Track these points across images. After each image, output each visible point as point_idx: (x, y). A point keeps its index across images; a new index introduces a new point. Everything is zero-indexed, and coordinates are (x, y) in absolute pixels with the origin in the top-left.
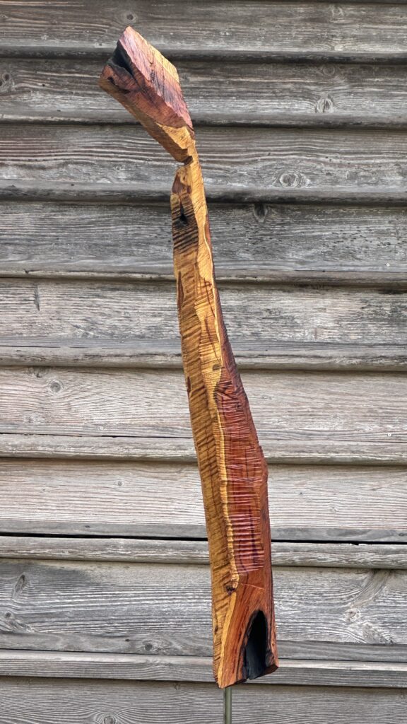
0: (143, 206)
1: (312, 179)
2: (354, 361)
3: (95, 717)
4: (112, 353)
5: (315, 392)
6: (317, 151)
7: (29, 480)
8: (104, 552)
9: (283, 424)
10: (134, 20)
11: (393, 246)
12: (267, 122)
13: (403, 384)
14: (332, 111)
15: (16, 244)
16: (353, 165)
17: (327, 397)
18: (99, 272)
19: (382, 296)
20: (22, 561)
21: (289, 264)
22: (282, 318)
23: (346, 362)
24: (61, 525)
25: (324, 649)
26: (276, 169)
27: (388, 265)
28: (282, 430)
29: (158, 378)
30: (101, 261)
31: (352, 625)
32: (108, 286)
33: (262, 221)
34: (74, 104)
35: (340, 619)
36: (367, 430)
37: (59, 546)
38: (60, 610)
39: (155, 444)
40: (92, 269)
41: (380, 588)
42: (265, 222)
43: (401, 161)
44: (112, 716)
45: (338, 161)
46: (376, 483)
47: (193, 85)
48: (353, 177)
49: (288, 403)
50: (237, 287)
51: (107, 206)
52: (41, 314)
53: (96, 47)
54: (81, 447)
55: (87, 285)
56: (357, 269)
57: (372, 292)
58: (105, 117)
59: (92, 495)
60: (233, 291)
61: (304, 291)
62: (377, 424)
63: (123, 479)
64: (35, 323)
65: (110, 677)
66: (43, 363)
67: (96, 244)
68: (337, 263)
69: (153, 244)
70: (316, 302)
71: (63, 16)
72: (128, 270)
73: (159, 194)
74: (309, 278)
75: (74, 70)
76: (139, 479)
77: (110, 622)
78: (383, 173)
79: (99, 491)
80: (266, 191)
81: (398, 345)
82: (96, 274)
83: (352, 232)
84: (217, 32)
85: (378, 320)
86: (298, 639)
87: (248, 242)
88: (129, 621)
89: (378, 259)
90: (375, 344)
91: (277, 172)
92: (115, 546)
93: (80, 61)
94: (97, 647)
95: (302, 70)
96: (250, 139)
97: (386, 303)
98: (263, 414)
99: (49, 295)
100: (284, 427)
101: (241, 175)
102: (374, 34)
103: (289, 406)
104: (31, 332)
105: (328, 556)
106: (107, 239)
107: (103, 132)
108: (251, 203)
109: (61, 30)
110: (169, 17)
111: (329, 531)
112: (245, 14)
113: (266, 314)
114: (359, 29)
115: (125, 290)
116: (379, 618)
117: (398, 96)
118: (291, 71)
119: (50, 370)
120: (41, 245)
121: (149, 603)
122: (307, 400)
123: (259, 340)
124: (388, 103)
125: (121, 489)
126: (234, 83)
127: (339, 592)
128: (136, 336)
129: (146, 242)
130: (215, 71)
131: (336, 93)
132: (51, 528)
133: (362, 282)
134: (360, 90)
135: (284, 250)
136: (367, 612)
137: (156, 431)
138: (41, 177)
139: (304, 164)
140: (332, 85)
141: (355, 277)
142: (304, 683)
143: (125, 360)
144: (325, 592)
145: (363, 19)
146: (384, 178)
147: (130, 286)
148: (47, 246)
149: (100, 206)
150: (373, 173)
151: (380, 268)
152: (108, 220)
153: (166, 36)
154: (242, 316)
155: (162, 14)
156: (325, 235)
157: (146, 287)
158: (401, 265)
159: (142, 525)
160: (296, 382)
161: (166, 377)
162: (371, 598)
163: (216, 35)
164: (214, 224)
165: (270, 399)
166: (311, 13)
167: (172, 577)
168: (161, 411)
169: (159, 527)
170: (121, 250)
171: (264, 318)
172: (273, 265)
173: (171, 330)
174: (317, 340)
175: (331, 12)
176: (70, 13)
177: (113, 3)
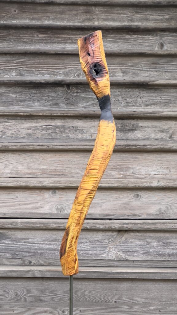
0: (23, 86)
3: (10, 292)
4: (13, 145)
8: (12, 225)
9: (80, 172)
10: (17, 12)
11: (120, 101)
12: (70, 53)
13: (127, 156)
18: (6, 113)
19: (117, 121)
21: (80, 108)
22: (78, 130)
25: (100, 262)
26: (74, 71)
27: (118, 108)
29: (31, 154)
30: (7, 108)
31: (110, 253)
32: (10, 118)
33: (69, 91)
35: (106, 250)
36: (113, 174)
39: (31, 181)
40: (4, 111)
41: (121, 238)
42: (70, 92)
43: (122, 67)
44: (17, 292)
46: (118, 196)
47: (40, 38)
49: (82, 164)
51: (8, 86)
53: (2, 23)
54: (2, 183)
55: (2, 117)
58: (6, 51)
59: (6, 202)
60: (59, 119)
61: (86, 119)
62: (117, 171)
63: (18, 195)
65: (16, 276)
67: (5, 101)
69: (27, 101)
70: (91, 124)
72: (17, 112)
73: (29, 81)
74: (89, 114)
76: (25, 195)
77: (15, 253)
78: (115, 72)
79: (9, 200)
80: (70, 80)
81: (124, 140)
82: (5, 113)
84: (49, 17)
86: (89, 259)
87: (64, 100)
88: (22, 252)
89: (114, 106)
92: (16, 223)
94: (10, 263)
95: (83, 32)
96: (64, 59)
97: (119, 124)
98: (72, 168)
100: (80, 173)
101: (60, 73)
102: (110, 18)
103: (82, 165)
105: (100, 226)
106: (9, 99)
107: (6, 57)
108: (65, 85)
110: (30, 11)
111: (100, 215)
112: (60, 10)
113: (72, 128)
114: (104, 16)
115: (16, 119)
116: (121, 250)
117: (120, 42)
118: (78, 33)
121: (30, 245)
123: (69, 138)
124: (116, 45)
125: (17, 199)
126: (56, 37)
127: (105, 240)
128: (21, 137)
129: (24, 100)
130: (49, 33)
134: (105, 40)
135: (78, 103)
136: (116, 247)
137: (30, 175)
142: (93, 277)
143: (18, 148)
144: (100, 240)
145: (105, 12)
146: (116, 74)
147: (19, 118)
149: (6, 86)
150: (111, 72)
151: (115, 109)
152: (9, 92)
153: (29, 19)
154: (63, 129)
155: (28, 10)
156: (94, 97)
157: (25, 118)
158: (124, 108)
159: (26, 213)
160: (84, 155)
161: (34, 154)
162: (118, 242)
163: (48, 18)
164: (50, 93)
165: (75, 162)
166: (85, 10)
167: (39, 235)
168: (32, 167)
169: (33, 214)
170: (14, 103)
171: (71, 130)
172: (74, 109)
173: (35, 135)
174: (92, 138)
175: (93, 9)
177: (8, 5)
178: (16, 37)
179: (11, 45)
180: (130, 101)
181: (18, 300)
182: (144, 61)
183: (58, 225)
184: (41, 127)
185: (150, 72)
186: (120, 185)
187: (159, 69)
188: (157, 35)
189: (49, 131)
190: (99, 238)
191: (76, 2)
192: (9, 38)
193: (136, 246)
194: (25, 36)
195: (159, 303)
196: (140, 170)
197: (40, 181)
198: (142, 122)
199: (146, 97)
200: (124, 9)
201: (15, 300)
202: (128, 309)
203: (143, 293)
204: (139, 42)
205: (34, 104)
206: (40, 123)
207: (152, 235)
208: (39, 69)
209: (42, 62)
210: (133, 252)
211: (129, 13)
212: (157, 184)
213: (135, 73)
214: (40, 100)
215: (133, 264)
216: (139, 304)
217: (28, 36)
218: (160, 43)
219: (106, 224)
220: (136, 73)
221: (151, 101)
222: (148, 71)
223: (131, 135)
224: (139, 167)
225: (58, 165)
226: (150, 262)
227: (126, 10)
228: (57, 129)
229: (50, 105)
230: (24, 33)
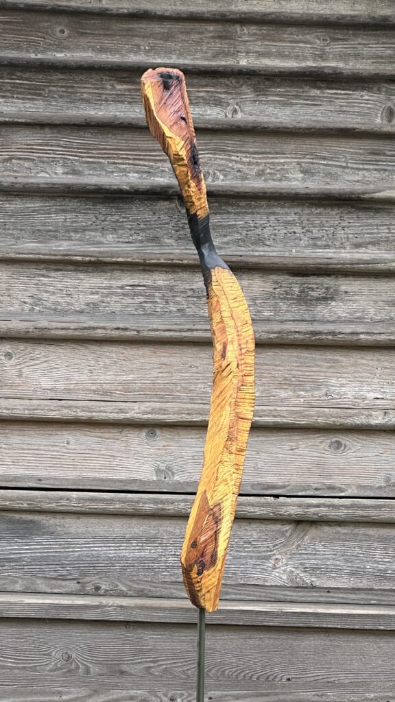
0: (80, 197)
1: (225, 175)
2: (272, 336)
3: (53, 653)
4: (58, 326)
6: (229, 151)
8: (59, 504)
9: (208, 390)
10: (66, 34)
11: (298, 235)
13: (313, 356)
14: (239, 116)
16: (260, 164)
18: (44, 255)
19: (292, 278)
24: (16, 478)
25: (252, 591)
27: (294, 251)
28: (208, 395)
29: (98, 348)
30: (44, 245)
31: (277, 570)
32: (52, 267)
33: (184, 211)
34: (15, 107)
35: (267, 564)
36: (282, 396)
37: (19, 499)
38: (18, 556)
39: (100, 407)
40: (38, 252)
41: (303, 537)
43: (300, 160)
44: (69, 652)
45: (248, 160)
46: (295, 444)
47: (119, 92)
50: (164, 269)
51: (48, 197)
53: (32, 57)
54: (34, 410)
55: (33, 266)
56: (267, 254)
57: (283, 274)
58: (44, 118)
59: (43, 452)
60: (161, 272)
62: (291, 390)
63: (71, 438)
65: (68, 618)
67: (39, 230)
68: (249, 249)
69: (89, 230)
71: (3, 29)
72: (69, 253)
73: (95, 187)
74: (229, 262)
75: (14, 77)
76: (85, 438)
77: (63, 566)
78: (287, 171)
79: (50, 448)
81: (305, 321)
82: (42, 257)
83: (262, 222)
84: (138, 46)
85: (287, 299)
86: (229, 582)
87: (172, 230)
88: (80, 565)
89: (284, 246)
90: (286, 320)
92: (68, 499)
93: (19, 69)
94: (52, 588)
95: (214, 81)
97: (296, 285)
98: (191, 381)
100: (209, 393)
101: (163, 171)
102: (274, 50)
105: (257, 509)
106: (49, 226)
107: (42, 132)
108: (175, 195)
109: (1, 41)
110: (96, 32)
111: (253, 486)
112: (162, 31)
113: (190, 293)
114: (261, 45)
115: (66, 271)
116: (301, 564)
117: (296, 104)
118: (204, 82)
119: (4, 341)
121: (97, 550)
123: (184, 316)
124: (288, 111)
125: (69, 446)
127: (266, 541)
128: (77, 311)
129: (83, 228)
130: (138, 80)
131: (244, 101)
132: (6, 481)
133: (274, 266)
134: (264, 99)
136: (290, 558)
137: (96, 396)
139: (218, 162)
140: (240, 94)
141: (269, 262)
142: (241, 624)
143: (70, 333)
144: (254, 541)
145: (264, 38)
146: (287, 175)
147: (71, 268)
149: (42, 196)
150: (277, 171)
151: (288, 253)
152: (50, 209)
153: (94, 49)
154: (170, 295)
155: (90, 29)
156: (239, 224)
157: (85, 268)
158: (305, 251)
159: (88, 479)
161: (107, 347)
162: (294, 547)
163: (137, 49)
164: (142, 213)
165: (197, 367)
166: (219, 31)
167: (118, 527)
168: (101, 378)
169: (103, 481)
170: (61, 235)
171: (188, 297)
172: (194, 250)
173: (106, 306)
175: (236, 31)
176: (9, 27)
177: (47, 19)
178: (64, 89)
179: (54, 105)
180: (320, 235)
181: (70, 671)
182: (351, 148)
183: (160, 506)
184: (122, 288)
185: (365, 172)
186: (300, 421)
187: (385, 165)
188: (379, 90)
189: (139, 297)
191: (199, 13)
192: (50, 91)
193: (334, 557)
194: (85, 88)
195: (388, 684)
196: (343, 389)
197: (121, 407)
198: (348, 282)
199: (355, 226)
200: (306, 32)
201: (64, 670)
202: (318, 695)
203: (351, 660)
204: (341, 106)
205: (106, 238)
206: (120, 279)
207: (372, 531)
208: (117, 161)
209: (123, 145)
210: (328, 570)
211: (316, 40)
212: (383, 419)
213: (330, 173)
214: (119, 230)
215: (326, 597)
216: (342, 686)
217: (93, 86)
218: (387, 109)
219: (269, 505)
220: (333, 172)
221: (366, 236)
222: (359, 169)
223: (322, 310)
224: (342, 382)
225: (160, 375)
226: (366, 593)
227: (310, 34)
228: (157, 294)
229: (141, 241)
230: (82, 80)
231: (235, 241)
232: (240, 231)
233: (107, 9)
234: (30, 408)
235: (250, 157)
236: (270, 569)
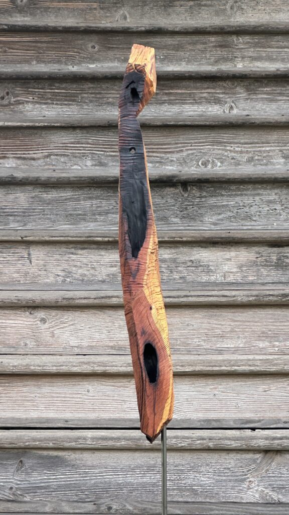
0: (104, 187)
1: (222, 163)
2: (251, 299)
4: (81, 297)
5: (224, 320)
6: (225, 143)
7: (25, 389)
8: (77, 443)
9: (202, 343)
10: (96, 49)
11: (279, 211)
12: (189, 123)
13: (285, 313)
14: (235, 111)
15: (15, 215)
16: (250, 152)
17: (232, 324)
19: (270, 249)
20: (20, 450)
21: (206, 225)
22: (201, 266)
23: (245, 299)
24: (48, 420)
25: (231, 507)
26: (196, 156)
27: (275, 224)
28: (202, 348)
29: (114, 313)
30: (75, 226)
31: (251, 490)
32: (79, 246)
33: (186, 195)
34: (55, 111)
35: (243, 486)
36: (261, 346)
37: (46, 440)
38: (47, 484)
40: (67, 235)
41: (270, 463)
42: (188, 195)
45: (240, 149)
46: (267, 387)
48: (250, 160)
49: (206, 329)
50: (169, 245)
51: (78, 187)
52: (33, 267)
53: (70, 69)
54: (60, 366)
55: (64, 246)
56: (253, 227)
57: (263, 246)
58: (76, 122)
59: (69, 399)
61: (216, 247)
62: (268, 342)
63: (90, 388)
64: (29, 273)
66: (34, 305)
67: (71, 215)
68: (239, 224)
69: (110, 213)
70: (225, 255)
71: (46, 47)
72: (92, 235)
73: (114, 178)
74: (220, 238)
75: (54, 87)
76: (102, 387)
77: (82, 491)
78: (271, 157)
79: (74, 396)
80: (189, 174)
81: (282, 283)
82: (70, 239)
83: (249, 202)
85: (267, 266)
86: (213, 501)
87: (177, 210)
88: (96, 490)
89: (268, 220)
90: (266, 283)
91: (197, 158)
92: (85, 439)
93: (57, 81)
94: (74, 509)
95: (214, 84)
96: (178, 135)
97: (273, 254)
98: (188, 337)
99: (38, 254)
100: (203, 346)
101: (172, 161)
102: (264, 55)
103: (206, 331)
104: (26, 280)
105: (233, 442)
106: (79, 210)
107: (75, 132)
108: (179, 183)
109: (45, 57)
110: (121, 46)
111: (235, 421)
112: (174, 43)
113: (189, 264)
114: (254, 51)
115: (91, 249)
116: (270, 485)
117: (281, 100)
118: (206, 85)
119: (39, 309)
120: (33, 215)
121: (109, 477)
122: (219, 326)
123: (185, 282)
124: (274, 106)
125: (90, 394)
126: (166, 94)
127: (241, 467)
128: (100, 281)
129: (106, 212)
131: (239, 98)
132: (41, 423)
133: (256, 240)
134: (254, 97)
135: (202, 215)
137: (113, 351)
138: (32, 165)
139: (216, 152)
140: (235, 94)
141: (251, 237)
143: (91, 302)
144: (232, 467)
145: (256, 45)
146: (272, 161)
147: (95, 246)
148: (37, 216)
149: (73, 187)
150: (264, 157)
151: (270, 226)
152: (79, 197)
153: (119, 60)
154: (173, 265)
155: (116, 44)
156: (231, 204)
157: (105, 247)
158: (284, 224)
159: (105, 420)
160: (210, 313)
162: (264, 471)
164: (153, 198)
165: (193, 326)
166: (219, 41)
167: (125, 459)
168: (117, 336)
170: (88, 218)
171: (188, 267)
172: (196, 226)
174: (226, 281)
175: (234, 41)
176: (52, 45)
177: (81, 37)
178: (93, 95)
179: (86, 109)
186: (270, 369)
190: (230, 463)
191: (203, 28)
192: (82, 98)
194: (110, 93)
217: (117, 92)
219: (244, 438)
228: (163, 266)
230: (108, 87)
231: (228, 218)
232: (231, 210)
233: (129, 28)
234: (58, 365)
235: (241, 147)
236: (245, 489)
